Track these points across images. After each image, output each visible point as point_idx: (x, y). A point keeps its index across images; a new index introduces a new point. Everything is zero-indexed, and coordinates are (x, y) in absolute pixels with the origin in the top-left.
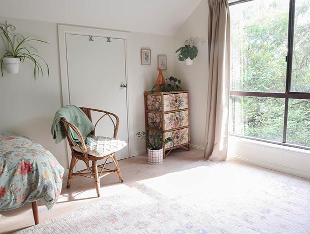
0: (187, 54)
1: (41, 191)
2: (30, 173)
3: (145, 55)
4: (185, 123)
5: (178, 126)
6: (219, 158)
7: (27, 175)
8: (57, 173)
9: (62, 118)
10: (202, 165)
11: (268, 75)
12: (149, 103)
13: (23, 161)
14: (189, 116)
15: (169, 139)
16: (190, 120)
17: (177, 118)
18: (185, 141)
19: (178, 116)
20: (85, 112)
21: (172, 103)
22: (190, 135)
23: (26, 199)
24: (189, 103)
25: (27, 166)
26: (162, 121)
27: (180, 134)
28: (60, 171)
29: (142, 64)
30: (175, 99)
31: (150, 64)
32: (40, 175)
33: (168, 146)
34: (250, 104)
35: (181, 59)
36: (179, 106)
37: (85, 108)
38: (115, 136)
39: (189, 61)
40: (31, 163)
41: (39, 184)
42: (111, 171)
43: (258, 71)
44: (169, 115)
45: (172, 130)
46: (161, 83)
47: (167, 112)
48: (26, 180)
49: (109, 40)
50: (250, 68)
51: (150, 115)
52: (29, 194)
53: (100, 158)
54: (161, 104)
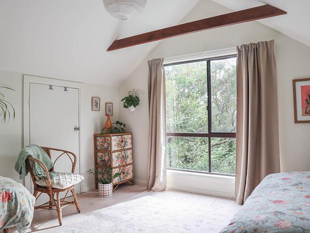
0: (131, 102)
1: (19, 216)
2: (10, 200)
3: (95, 103)
4: (129, 161)
5: (124, 163)
6: (161, 188)
7: (7, 203)
8: (31, 201)
9: (29, 156)
10: (147, 195)
11: (195, 120)
12: (98, 143)
13: (4, 190)
14: (133, 154)
15: (117, 175)
16: (133, 158)
17: (123, 156)
18: (130, 177)
19: (123, 154)
20: (45, 151)
21: (119, 144)
22: (134, 171)
23: (4, 225)
24: (132, 143)
25: (7, 195)
26: (110, 159)
27: (126, 170)
28: (32, 200)
29: (92, 110)
30: (121, 140)
31: (99, 110)
32: (19, 202)
33: (116, 180)
34: (182, 145)
35: (125, 107)
36: (125, 146)
37: (45, 148)
38: (73, 172)
39: (132, 108)
40: (11, 192)
41: (18, 210)
42: (69, 203)
43: (187, 116)
44: (116, 154)
45: (119, 167)
46: (109, 127)
47: (115, 151)
48: (6, 208)
49: (66, 89)
50: (180, 113)
51: (99, 154)
52: (8, 220)
53: (63, 190)
54: (110, 144)
